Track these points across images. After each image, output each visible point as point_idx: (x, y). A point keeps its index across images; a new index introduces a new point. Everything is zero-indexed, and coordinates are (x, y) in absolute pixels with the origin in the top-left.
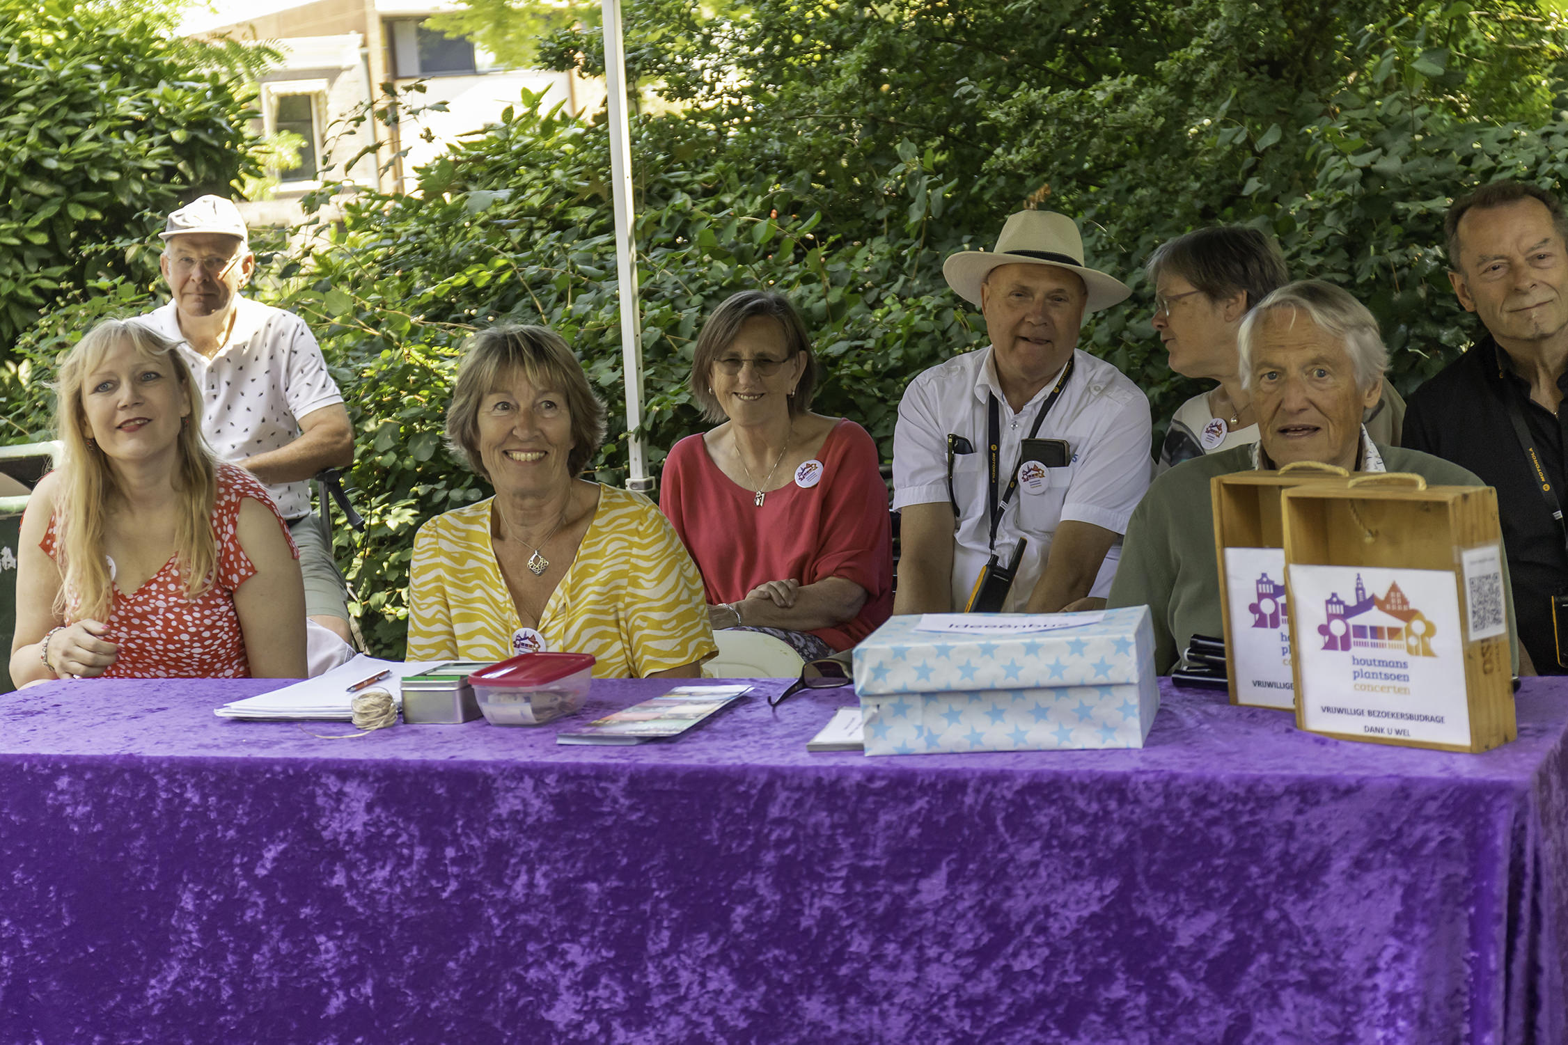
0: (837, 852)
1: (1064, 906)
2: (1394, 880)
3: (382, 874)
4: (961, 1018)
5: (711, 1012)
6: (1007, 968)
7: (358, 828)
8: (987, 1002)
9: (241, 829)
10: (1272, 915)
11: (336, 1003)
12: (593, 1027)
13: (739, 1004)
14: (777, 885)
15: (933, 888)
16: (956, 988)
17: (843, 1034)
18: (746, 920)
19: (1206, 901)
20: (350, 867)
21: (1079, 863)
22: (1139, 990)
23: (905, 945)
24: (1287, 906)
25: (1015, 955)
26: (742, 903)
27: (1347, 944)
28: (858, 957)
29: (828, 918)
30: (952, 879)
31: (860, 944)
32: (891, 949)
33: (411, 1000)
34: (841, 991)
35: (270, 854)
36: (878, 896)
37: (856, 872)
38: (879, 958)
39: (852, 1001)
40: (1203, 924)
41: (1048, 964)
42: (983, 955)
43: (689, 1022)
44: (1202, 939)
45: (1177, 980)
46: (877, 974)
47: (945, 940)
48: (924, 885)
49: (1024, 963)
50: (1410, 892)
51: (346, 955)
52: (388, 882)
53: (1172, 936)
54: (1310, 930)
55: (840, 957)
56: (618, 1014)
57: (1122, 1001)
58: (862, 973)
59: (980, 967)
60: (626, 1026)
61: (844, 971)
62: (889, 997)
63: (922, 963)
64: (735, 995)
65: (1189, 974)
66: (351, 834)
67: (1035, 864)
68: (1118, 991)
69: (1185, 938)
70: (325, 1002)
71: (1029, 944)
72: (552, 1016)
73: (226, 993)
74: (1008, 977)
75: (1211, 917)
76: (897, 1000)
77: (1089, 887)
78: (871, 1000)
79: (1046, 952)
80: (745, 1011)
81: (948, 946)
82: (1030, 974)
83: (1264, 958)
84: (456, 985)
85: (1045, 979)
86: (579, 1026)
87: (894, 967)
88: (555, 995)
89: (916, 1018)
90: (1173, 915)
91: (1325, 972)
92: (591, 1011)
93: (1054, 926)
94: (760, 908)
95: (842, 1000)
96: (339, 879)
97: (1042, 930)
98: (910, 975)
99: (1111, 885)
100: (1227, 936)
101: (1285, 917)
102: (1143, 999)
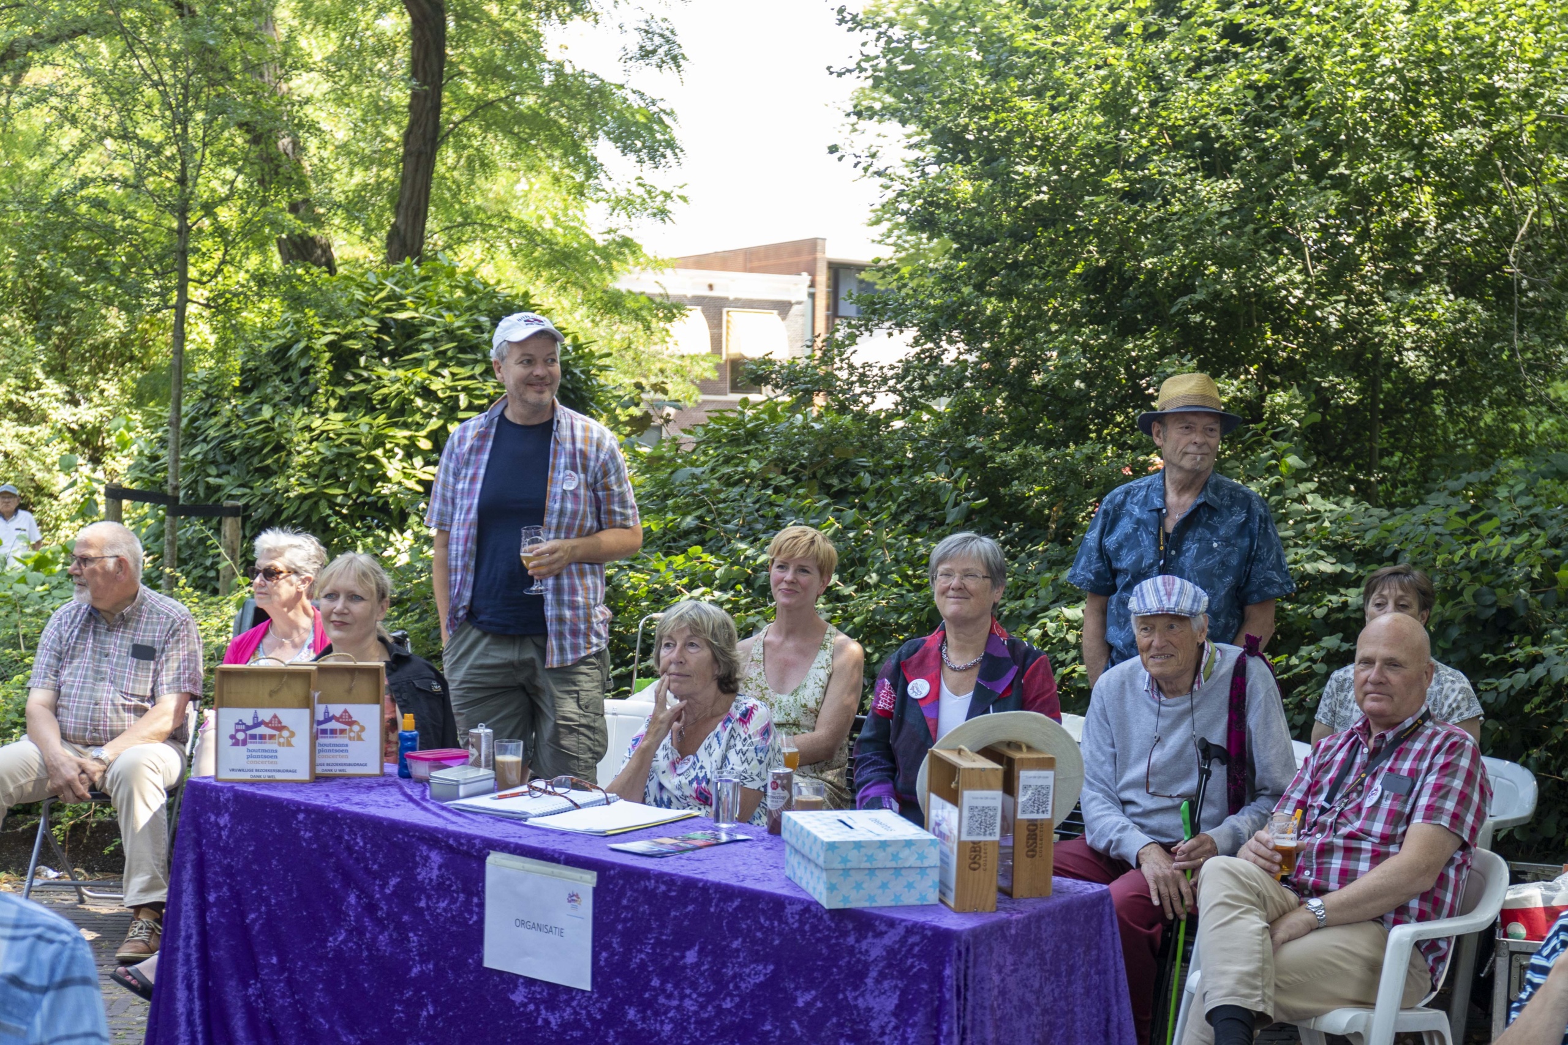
0: (649, 929)
1: (749, 975)
2: (896, 986)
3: (443, 905)
4: (696, 1029)
5: (586, 1008)
6: (720, 1006)
7: (434, 877)
8: (709, 1022)
9: (381, 865)
10: (841, 996)
11: (415, 971)
12: (532, 1007)
13: (598, 1005)
14: (621, 944)
15: (691, 957)
16: (696, 1013)
17: (643, 1029)
18: (606, 960)
19: (811, 984)
20: (429, 897)
21: (757, 952)
22: (776, 1027)
23: (676, 986)
24: (848, 993)
25: (724, 999)
26: (605, 950)
27: (873, 1018)
28: (654, 989)
29: (643, 965)
30: (701, 951)
31: (655, 982)
32: (669, 987)
33: (450, 975)
34: (645, 1006)
35: (393, 882)
36: (666, 957)
37: (659, 942)
38: (664, 991)
39: (649, 1012)
40: (808, 997)
41: (738, 1006)
42: (710, 997)
43: (576, 1013)
44: (807, 1004)
45: (795, 1025)
46: (662, 1000)
47: (694, 986)
48: (688, 953)
49: (727, 1004)
50: (904, 993)
51: (422, 946)
52: (445, 910)
53: (795, 1000)
54: (856, 1006)
55: (647, 986)
56: (544, 1001)
57: (769, 1032)
58: (655, 998)
59: (708, 1002)
60: (547, 1009)
61: (647, 995)
62: (665, 1013)
63: (683, 997)
64: (597, 1001)
65: (800, 1022)
66: (431, 880)
67: (738, 950)
68: (768, 1027)
69: (800, 1003)
70: (410, 969)
71: (730, 994)
72: (513, 997)
73: (365, 954)
74: (720, 1011)
75: (813, 992)
76: (670, 1015)
77: (761, 967)
78: (656, 1013)
79: (737, 999)
80: (601, 1009)
81: (695, 990)
82: (729, 1010)
83: (834, 1020)
84: (471, 972)
85: (735, 1015)
86: (525, 1005)
87: (669, 997)
88: (516, 986)
89: (676, 1026)
90: (796, 989)
91: (861, 1031)
92: (532, 1000)
93: (743, 985)
94: (613, 954)
95: (644, 1011)
96: (423, 904)
97: (737, 987)
98: (675, 1003)
99: (771, 967)
100: (819, 1004)
101: (846, 998)
102: (778, 1033)
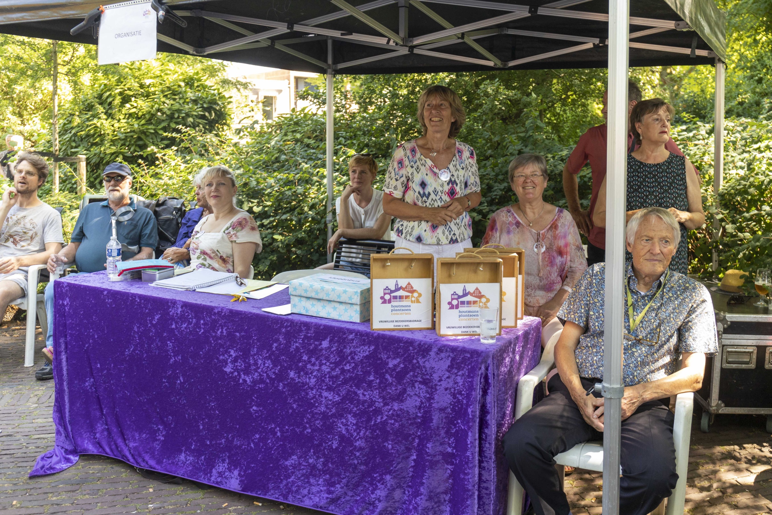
0: (301, 331)
1: (360, 352)
2: (449, 356)
3: (184, 326)
4: (330, 381)
5: (266, 372)
6: (343, 368)
7: (179, 312)
8: (337, 377)
9: (149, 310)
10: (415, 361)
11: (172, 360)
12: (236, 374)
13: (273, 370)
14: (285, 339)
15: (325, 344)
16: (329, 372)
17: (299, 382)
18: (276, 347)
19: (397, 355)
20: (177, 323)
21: (364, 340)
22: (377, 378)
23: (317, 359)
24: (419, 360)
25: (345, 365)
26: (276, 342)
27: (434, 372)
28: (305, 361)
29: (297, 349)
30: (331, 341)
31: (305, 358)
32: (313, 360)
33: (191, 361)
34: (299, 370)
35: (157, 317)
36: (311, 344)
37: (306, 337)
38: (310, 362)
39: (302, 373)
40: (395, 362)
41: (354, 368)
42: (337, 364)
43: (260, 375)
44: (395, 366)
45: (388, 376)
46: (309, 366)
47: (327, 359)
48: (323, 342)
49: (347, 367)
50: (453, 359)
51: (174, 347)
52: (186, 328)
53: (387, 364)
54: (424, 367)
55: (300, 360)
56: (242, 370)
57: (373, 381)
58: (305, 366)
59: (336, 367)
60: (244, 374)
61: (300, 364)
62: (311, 373)
63: (321, 365)
64: (272, 368)
65: (391, 376)
66: (177, 314)
67: (353, 340)
68: (372, 378)
69: (391, 365)
70: (169, 359)
71: (349, 362)
72: (225, 369)
73: (145, 355)
74: (343, 371)
75: (398, 360)
76: (314, 374)
77: (366, 347)
78: (306, 374)
79: (353, 365)
80: (274, 373)
81: (328, 361)
82: (349, 370)
83: (411, 373)
84: (202, 359)
85: (353, 372)
86: (232, 373)
87: (314, 365)
88: (227, 364)
89: (318, 380)
90: (388, 358)
91: (428, 379)
92: (236, 370)
93: (356, 357)
94: (280, 344)
95: (299, 373)
96: (174, 326)
97: (353, 358)
98: (317, 368)
99: (372, 348)
101: (418, 362)
102: (378, 381)
